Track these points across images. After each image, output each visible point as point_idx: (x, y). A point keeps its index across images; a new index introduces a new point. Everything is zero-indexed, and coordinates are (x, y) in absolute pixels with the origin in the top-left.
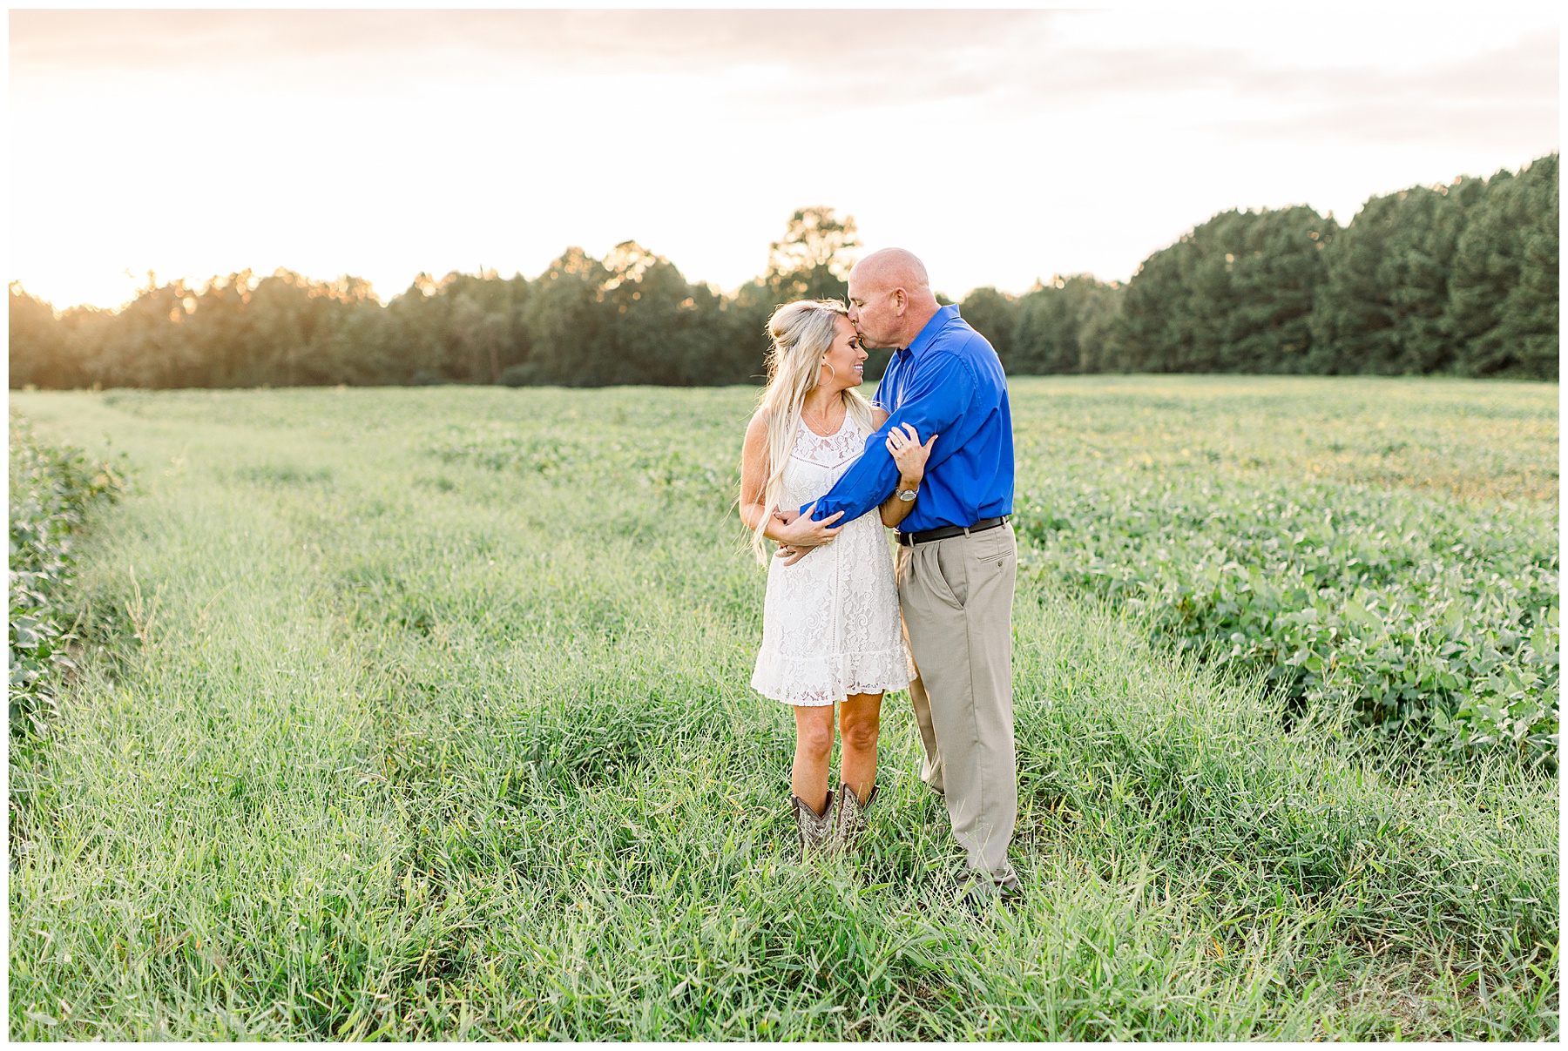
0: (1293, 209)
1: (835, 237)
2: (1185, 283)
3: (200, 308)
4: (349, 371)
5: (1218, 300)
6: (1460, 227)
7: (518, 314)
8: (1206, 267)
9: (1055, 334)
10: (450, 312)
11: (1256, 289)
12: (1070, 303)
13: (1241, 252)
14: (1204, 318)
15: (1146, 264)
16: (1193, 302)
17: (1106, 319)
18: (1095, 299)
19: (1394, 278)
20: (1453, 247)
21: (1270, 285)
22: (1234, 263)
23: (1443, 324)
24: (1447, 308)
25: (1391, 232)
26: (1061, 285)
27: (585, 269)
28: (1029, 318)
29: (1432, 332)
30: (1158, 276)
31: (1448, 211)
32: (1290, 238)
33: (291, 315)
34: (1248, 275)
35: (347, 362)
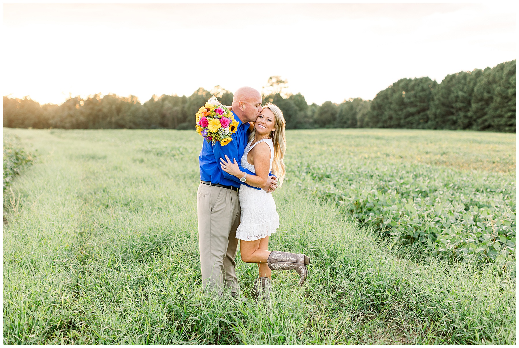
0: (424, 78)
1: (281, 85)
2: (390, 100)
3: (85, 104)
4: (131, 125)
5: (400, 105)
6: (475, 84)
7: (183, 107)
8: (396, 96)
9: (349, 116)
10: (162, 106)
11: (412, 103)
12: (354, 106)
13: (407, 91)
14: (395, 111)
15: (378, 94)
16: (392, 106)
17: (365, 111)
18: (362, 105)
19: (454, 100)
20: (473, 90)
21: (416, 101)
22: (405, 95)
23: (470, 114)
24: (471, 109)
25: (453, 85)
26: (352, 101)
27: (204, 94)
28: (342, 111)
29: (466, 117)
30: (381, 98)
31: (471, 79)
32: (422, 87)
33: (114, 107)
34: (409, 98)
35: (130, 121)
